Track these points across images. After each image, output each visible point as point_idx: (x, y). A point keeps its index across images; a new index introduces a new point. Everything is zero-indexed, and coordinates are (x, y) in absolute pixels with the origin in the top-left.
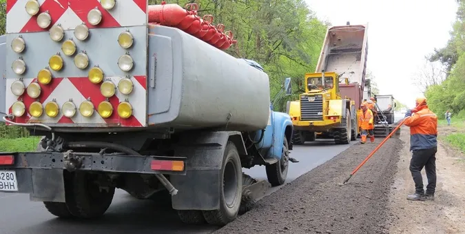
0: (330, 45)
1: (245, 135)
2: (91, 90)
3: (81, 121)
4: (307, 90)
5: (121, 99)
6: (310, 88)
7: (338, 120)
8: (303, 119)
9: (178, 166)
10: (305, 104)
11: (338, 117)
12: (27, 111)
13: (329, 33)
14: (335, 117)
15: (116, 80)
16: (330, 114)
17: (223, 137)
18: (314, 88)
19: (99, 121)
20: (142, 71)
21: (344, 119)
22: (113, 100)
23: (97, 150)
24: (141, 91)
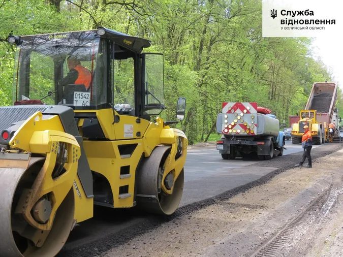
0: (314, 93)
1: (274, 137)
2: (244, 127)
3: (241, 134)
4: (301, 118)
5: (251, 129)
6: (303, 118)
7: (316, 133)
8: (300, 132)
9: (263, 143)
10: (301, 126)
11: (316, 132)
12: (228, 131)
13: (315, 86)
14: (315, 132)
15: (250, 125)
16: (312, 131)
17: (270, 138)
18: (304, 117)
19: (246, 134)
20: (256, 123)
21: (319, 133)
22: (249, 129)
23: (244, 140)
24: (256, 127)
